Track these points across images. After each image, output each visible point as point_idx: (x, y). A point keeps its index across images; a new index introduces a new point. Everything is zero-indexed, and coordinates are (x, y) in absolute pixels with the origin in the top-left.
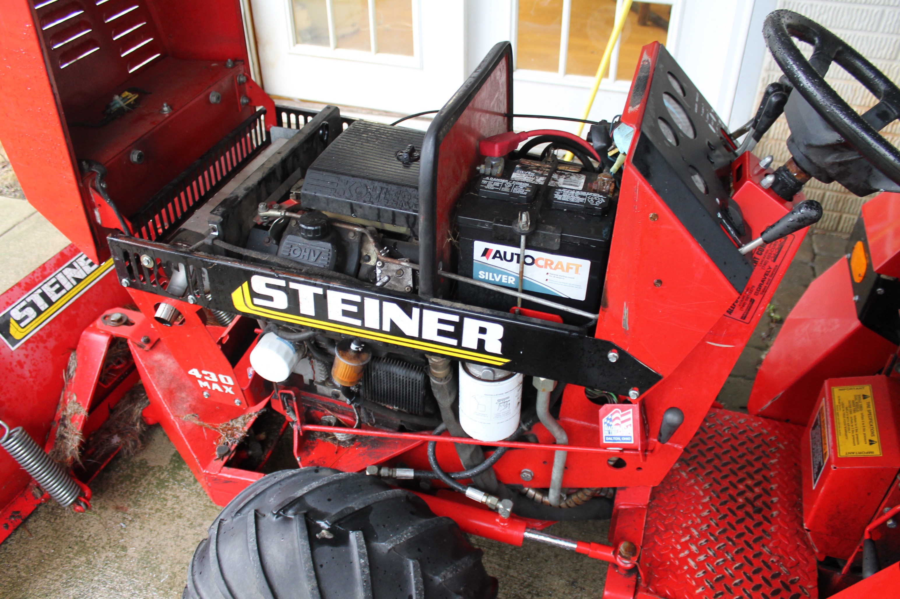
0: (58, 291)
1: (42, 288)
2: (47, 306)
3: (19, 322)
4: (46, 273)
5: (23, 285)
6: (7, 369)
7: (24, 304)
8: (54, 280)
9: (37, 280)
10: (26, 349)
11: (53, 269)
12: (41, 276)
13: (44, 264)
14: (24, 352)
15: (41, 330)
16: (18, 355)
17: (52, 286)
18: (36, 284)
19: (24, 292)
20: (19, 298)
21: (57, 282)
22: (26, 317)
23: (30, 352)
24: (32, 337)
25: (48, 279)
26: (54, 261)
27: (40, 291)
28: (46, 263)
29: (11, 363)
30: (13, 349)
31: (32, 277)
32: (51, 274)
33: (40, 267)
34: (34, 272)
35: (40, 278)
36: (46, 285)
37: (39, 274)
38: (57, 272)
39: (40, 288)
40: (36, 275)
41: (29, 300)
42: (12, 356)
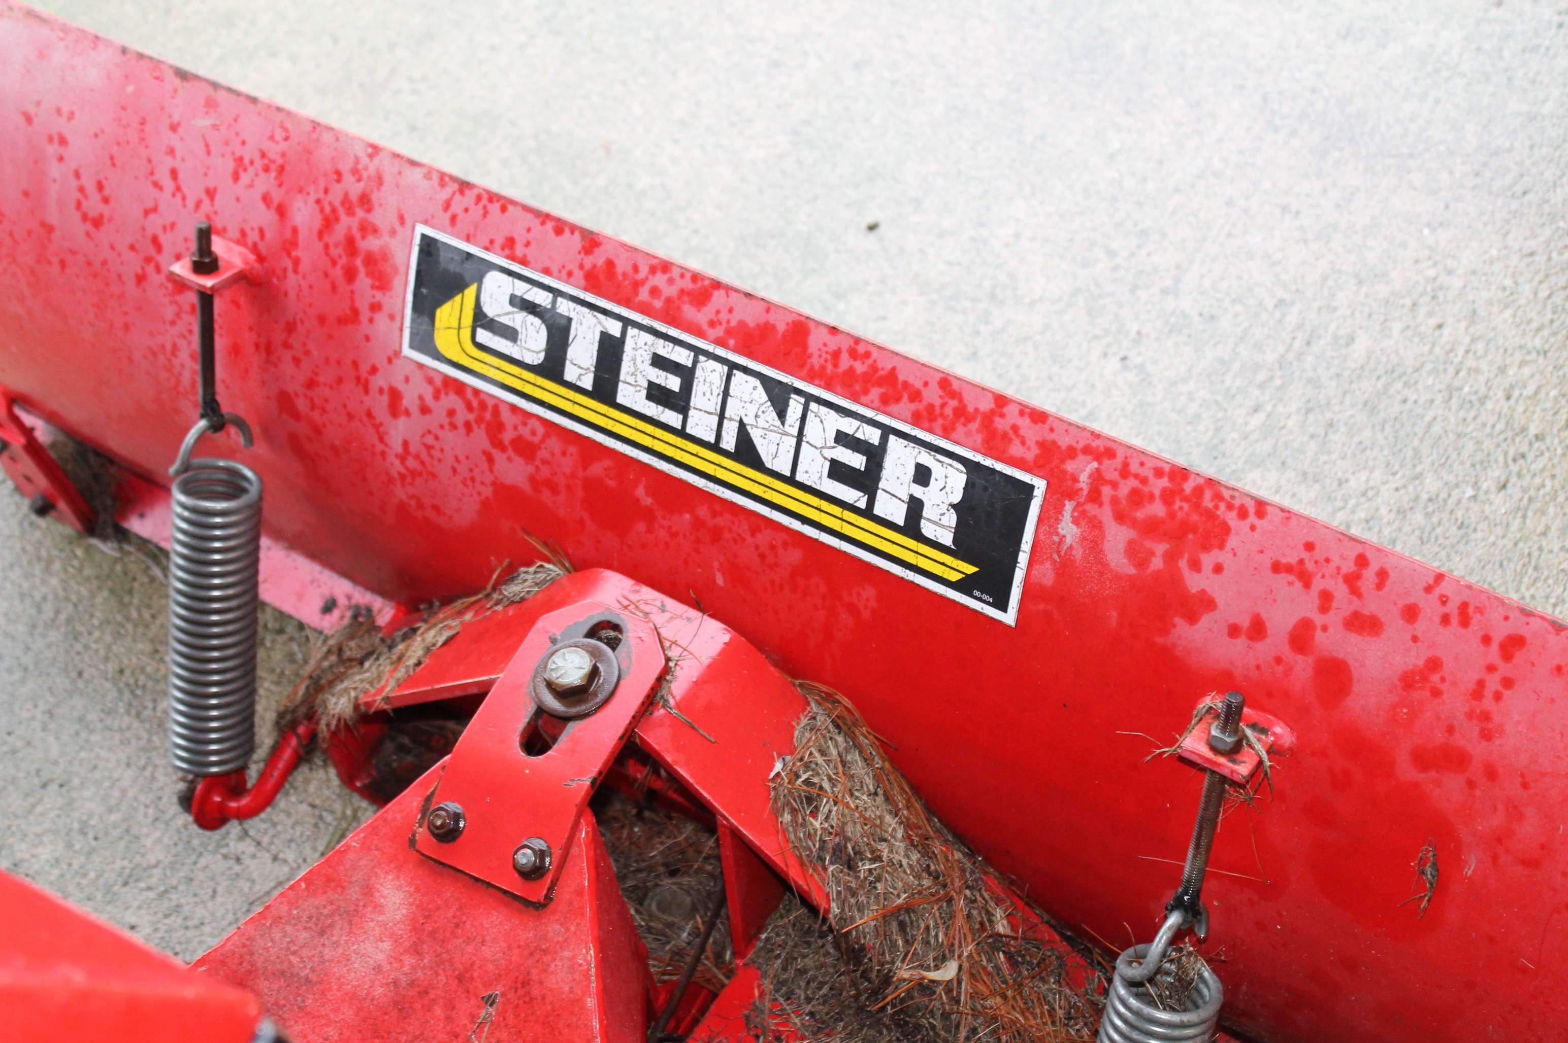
0: (656, 393)
1: (632, 332)
2: (587, 383)
3: (480, 319)
4: (689, 312)
5: (598, 258)
6: (355, 365)
7: (542, 298)
8: (683, 357)
9: (644, 294)
10: (436, 396)
11: (719, 332)
12: (669, 300)
13: (717, 285)
14: (428, 392)
15: (514, 408)
16: (407, 380)
17: (659, 362)
18: (627, 303)
19: (579, 275)
20: (547, 271)
21: (687, 375)
22: (510, 334)
23: (440, 408)
24: (477, 392)
25: (674, 332)
26: (751, 316)
27: (615, 328)
28: (728, 289)
29: (374, 370)
30: (407, 351)
31: (644, 271)
32: (699, 333)
33: (695, 277)
34: (665, 267)
35: (658, 304)
36: (649, 338)
37: (670, 291)
38: (721, 352)
39: (627, 323)
40: (659, 280)
41: (564, 307)
42: (390, 361)
